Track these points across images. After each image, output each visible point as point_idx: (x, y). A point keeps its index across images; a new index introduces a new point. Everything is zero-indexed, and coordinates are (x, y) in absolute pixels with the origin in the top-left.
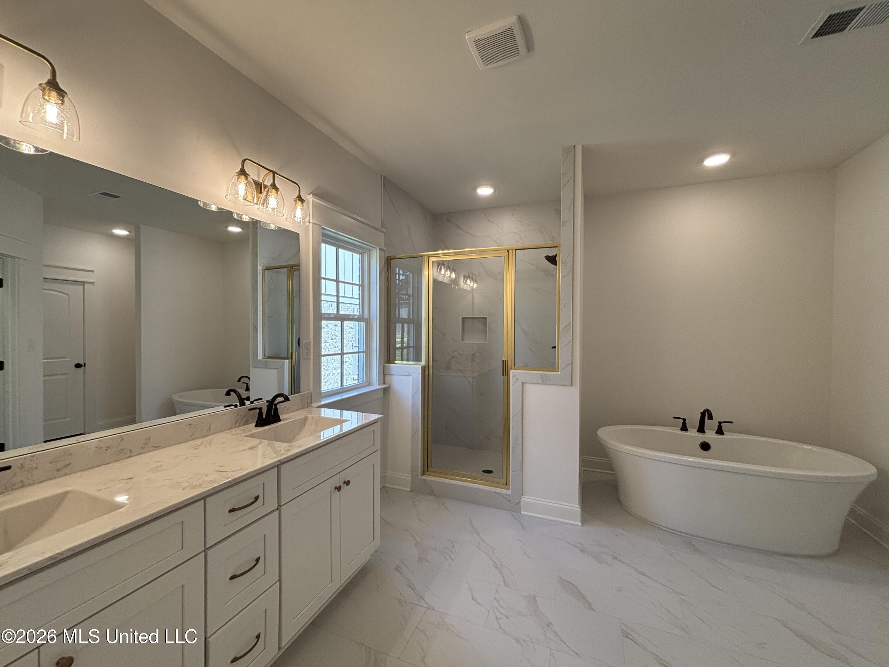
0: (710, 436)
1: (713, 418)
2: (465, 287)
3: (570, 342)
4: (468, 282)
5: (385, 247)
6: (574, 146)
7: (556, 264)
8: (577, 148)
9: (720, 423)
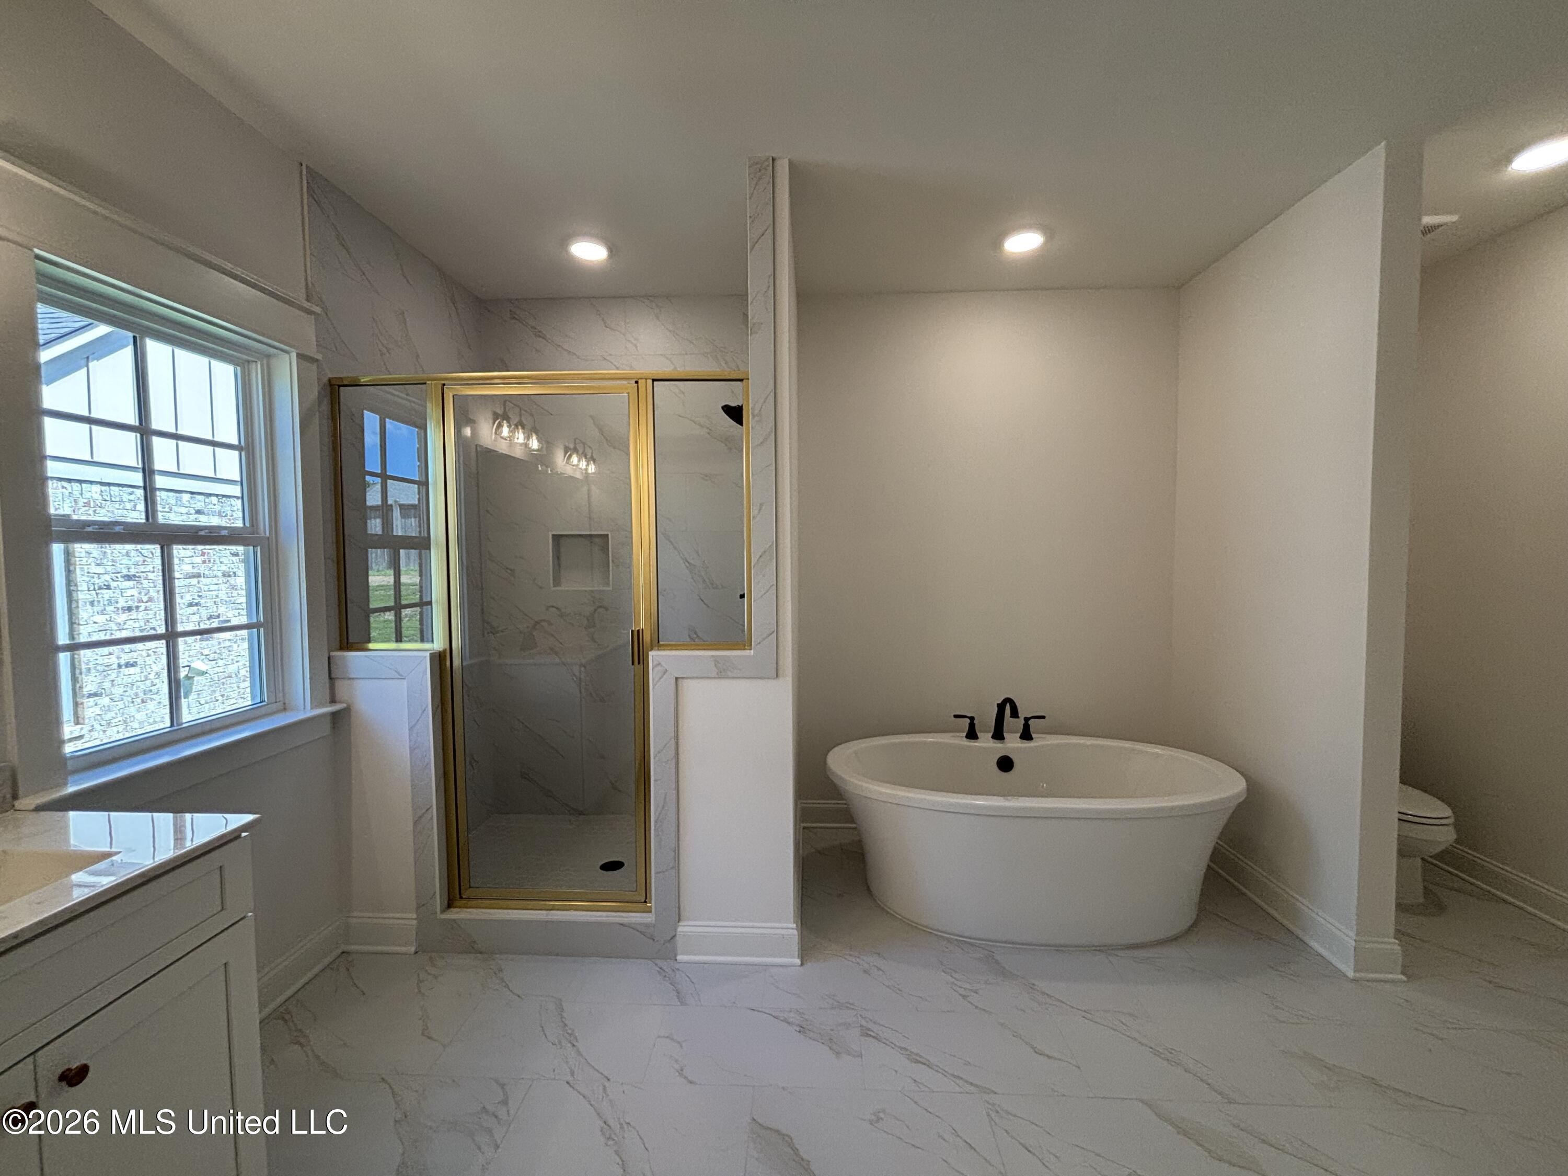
0: (1013, 744)
1: (1019, 715)
2: (569, 471)
3: (773, 585)
4: (575, 459)
5: (318, 352)
6: (773, 160)
7: (741, 424)
8: (778, 163)
9: (1027, 720)
